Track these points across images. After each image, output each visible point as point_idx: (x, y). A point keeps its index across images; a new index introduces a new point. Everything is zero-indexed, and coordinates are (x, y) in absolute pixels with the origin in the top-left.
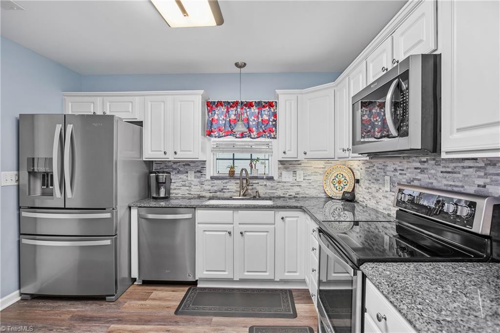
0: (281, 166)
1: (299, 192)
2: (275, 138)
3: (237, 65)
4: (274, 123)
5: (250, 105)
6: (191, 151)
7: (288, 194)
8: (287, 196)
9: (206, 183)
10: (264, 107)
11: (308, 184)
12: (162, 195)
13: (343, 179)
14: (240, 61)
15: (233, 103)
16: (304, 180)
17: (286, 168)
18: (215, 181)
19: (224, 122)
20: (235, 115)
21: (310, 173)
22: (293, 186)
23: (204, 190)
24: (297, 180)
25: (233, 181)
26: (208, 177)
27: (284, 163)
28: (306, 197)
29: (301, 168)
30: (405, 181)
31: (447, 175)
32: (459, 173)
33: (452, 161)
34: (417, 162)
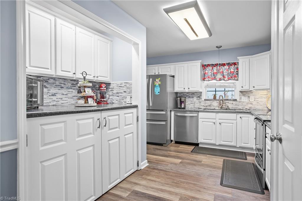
0: (241, 94)
1: (252, 107)
2: (237, 80)
3: (217, 47)
4: (237, 73)
5: (224, 65)
6: (195, 87)
7: (245, 108)
9: (202, 102)
10: (231, 65)
11: (257, 103)
12: (183, 107)
14: (218, 45)
15: (215, 64)
16: (254, 101)
17: (244, 95)
18: (207, 101)
19: (211, 74)
20: (216, 70)
21: (258, 97)
22: (248, 104)
23: (201, 105)
24: (250, 101)
25: (216, 101)
26: (203, 100)
27: (243, 92)
28: (255, 110)
29: (252, 95)
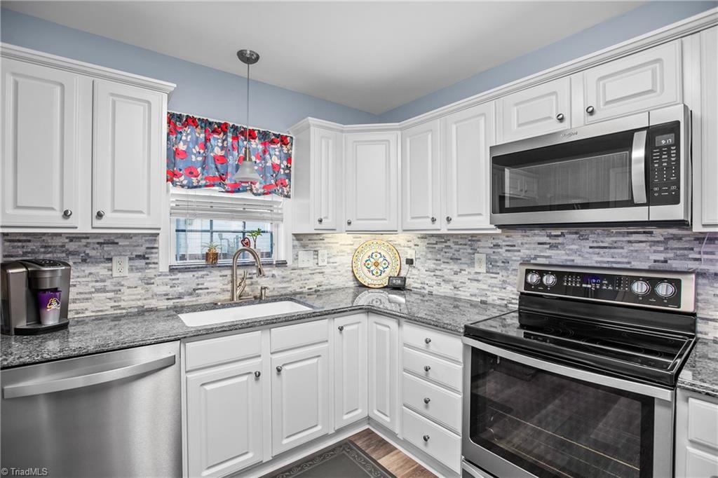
0: (296, 243)
1: (322, 282)
2: (288, 196)
3: (242, 55)
4: (287, 171)
5: (251, 135)
6: (143, 212)
7: (307, 287)
8: (305, 290)
9: (158, 280)
10: (273, 142)
11: (333, 270)
13: (382, 259)
15: (219, 125)
16: (328, 263)
17: (304, 246)
18: (179, 275)
19: (200, 159)
20: (222, 148)
21: (335, 253)
22: (313, 274)
23: (154, 295)
24: (319, 265)
25: (216, 273)
26: (164, 268)
27: (301, 237)
28: (330, 290)
29: (323, 245)
30: (519, 258)
31: (602, 251)
32: (622, 248)
33: (609, 235)
34: (542, 236)
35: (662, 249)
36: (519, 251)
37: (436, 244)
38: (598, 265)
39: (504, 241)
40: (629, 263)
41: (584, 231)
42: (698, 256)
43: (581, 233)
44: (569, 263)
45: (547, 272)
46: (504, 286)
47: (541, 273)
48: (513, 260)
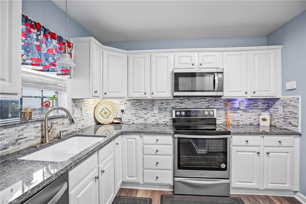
1: (83, 124)
5: (52, 36)
7: (78, 128)
8: (77, 130)
11: (87, 117)
13: (108, 111)
15: (35, 23)
16: (86, 114)
17: (76, 106)
21: (88, 109)
22: (80, 120)
24: (82, 115)
25: (32, 126)
27: (75, 100)
28: (86, 128)
29: (83, 105)
30: (170, 107)
31: (195, 104)
32: (199, 103)
33: (196, 99)
34: (177, 100)
35: (208, 103)
36: (170, 105)
37: (136, 103)
38: (194, 108)
39: (165, 101)
40: (201, 107)
41: (190, 98)
42: (215, 104)
43: (189, 99)
44: (186, 108)
45: (182, 111)
46: (165, 117)
47: (180, 112)
48: (168, 108)
